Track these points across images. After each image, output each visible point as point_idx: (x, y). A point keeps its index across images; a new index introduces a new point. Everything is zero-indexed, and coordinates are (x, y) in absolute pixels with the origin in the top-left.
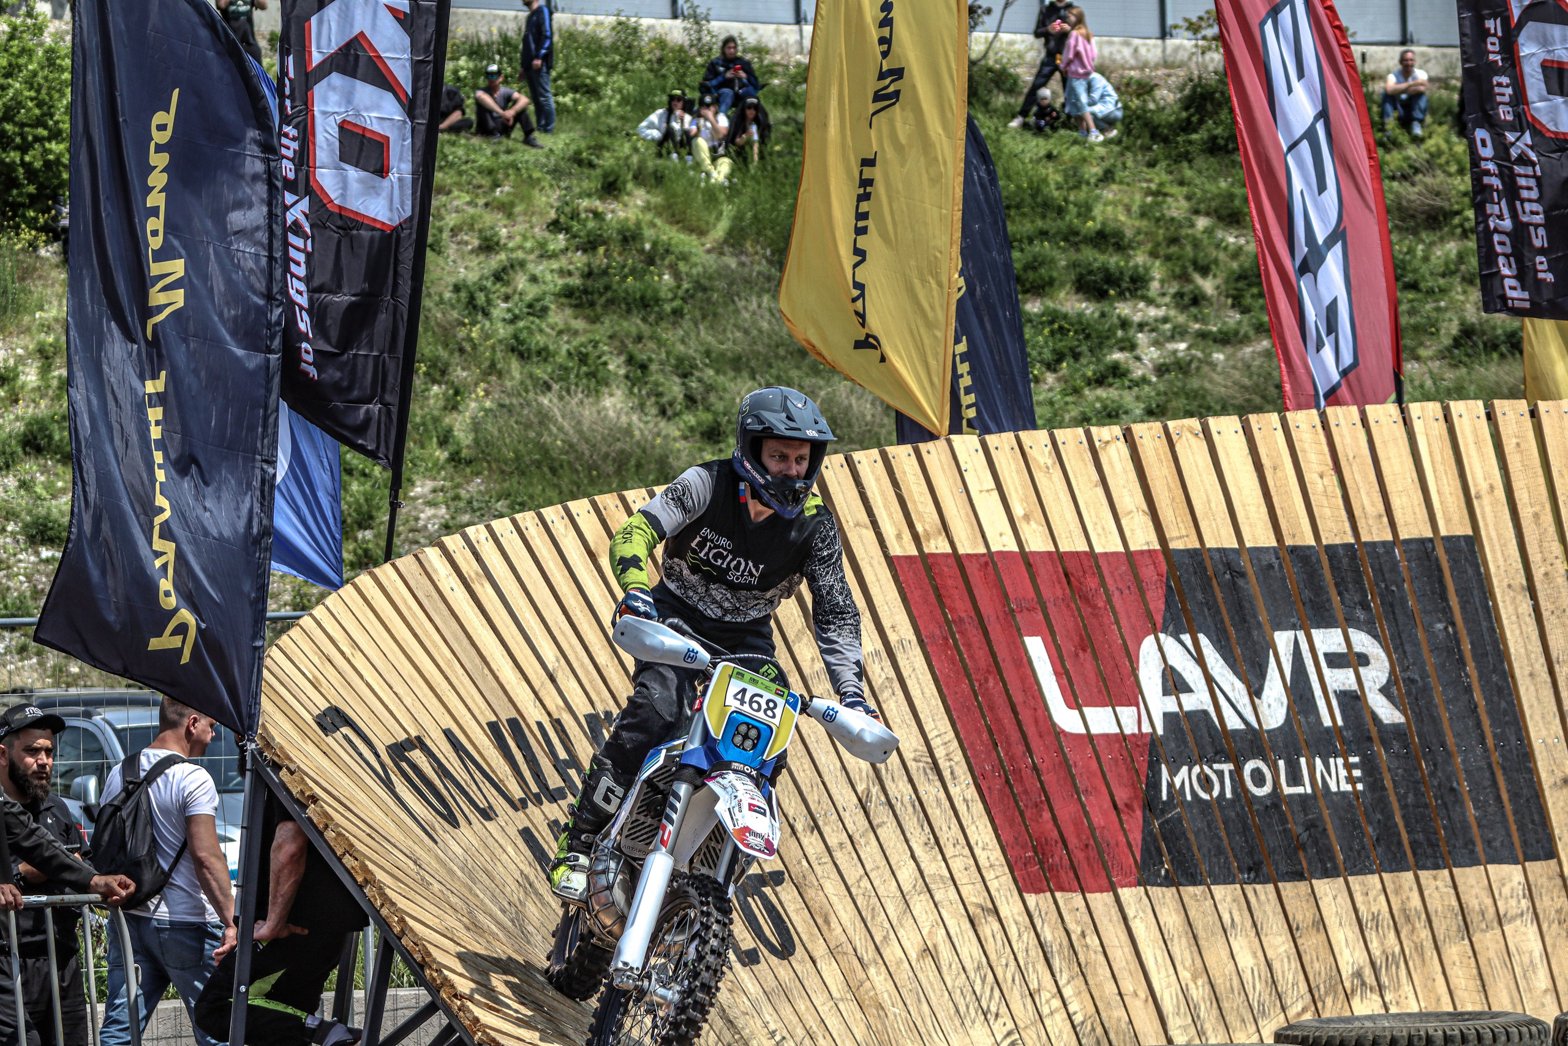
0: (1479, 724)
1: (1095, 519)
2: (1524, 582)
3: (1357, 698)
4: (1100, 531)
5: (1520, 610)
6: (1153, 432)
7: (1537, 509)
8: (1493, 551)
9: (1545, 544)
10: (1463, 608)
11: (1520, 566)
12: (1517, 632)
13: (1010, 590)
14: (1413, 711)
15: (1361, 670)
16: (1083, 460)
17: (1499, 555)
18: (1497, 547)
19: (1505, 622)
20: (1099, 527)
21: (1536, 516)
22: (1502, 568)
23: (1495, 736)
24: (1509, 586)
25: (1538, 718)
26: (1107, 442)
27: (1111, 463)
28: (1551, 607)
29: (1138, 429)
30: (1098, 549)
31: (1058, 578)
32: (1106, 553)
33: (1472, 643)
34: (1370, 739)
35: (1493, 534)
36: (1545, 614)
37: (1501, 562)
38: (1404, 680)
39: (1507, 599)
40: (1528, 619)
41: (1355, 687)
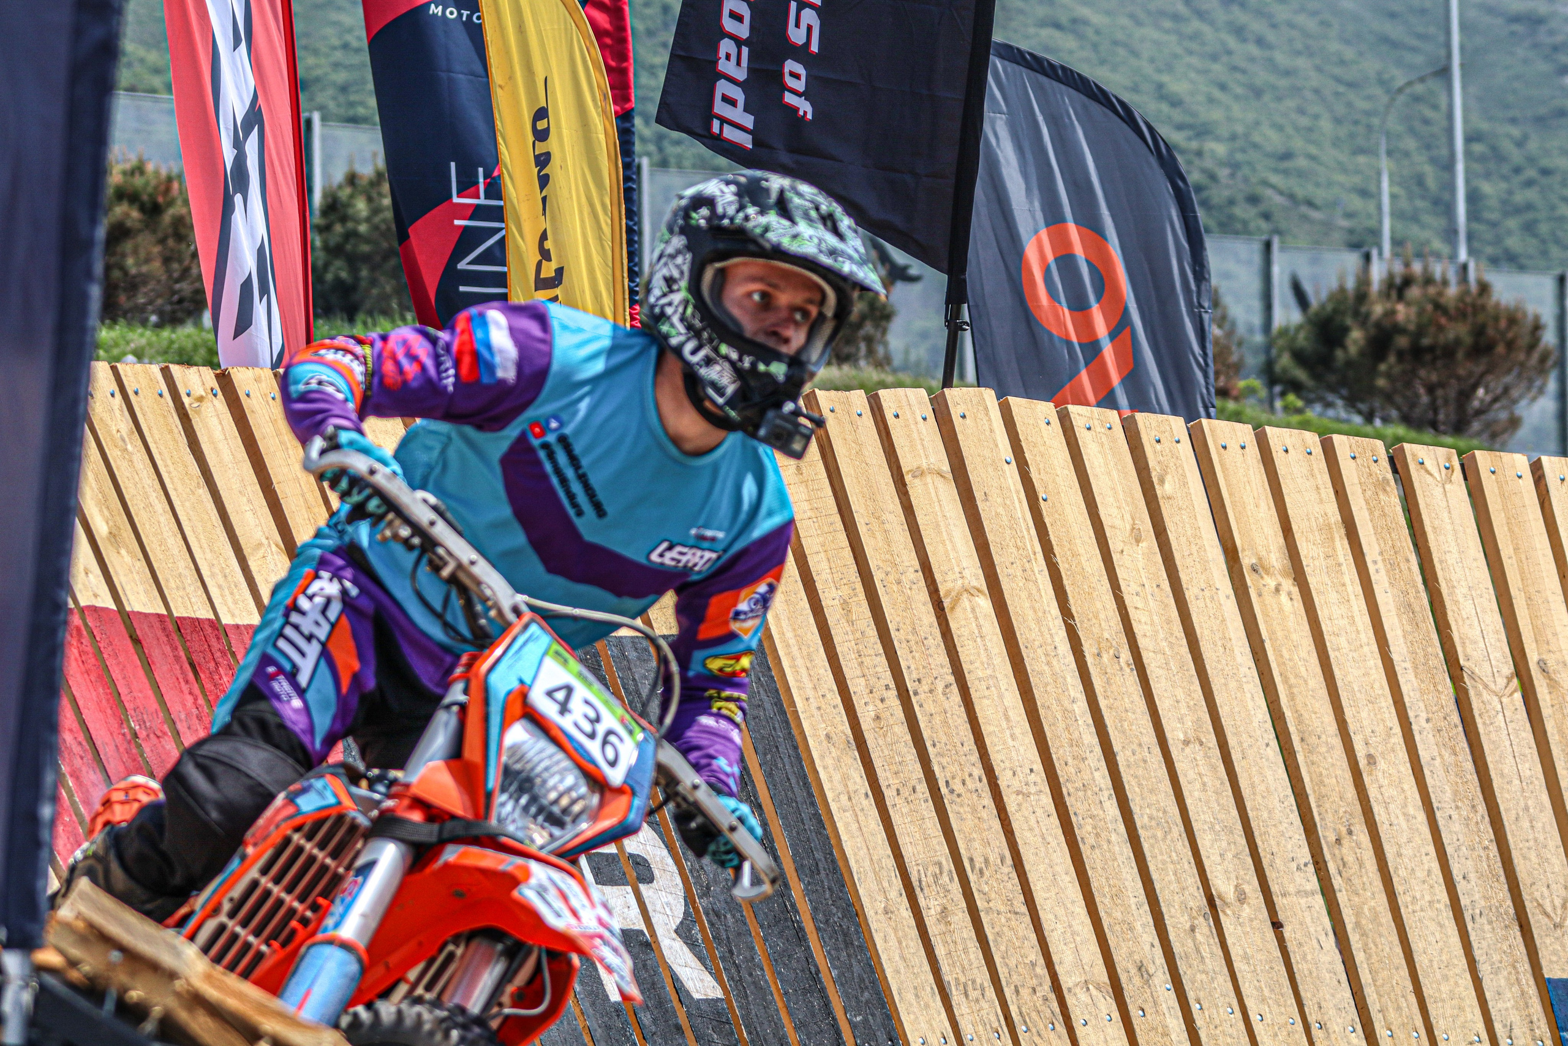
0: (827, 1004)
1: (209, 556)
2: (849, 732)
3: (647, 945)
4: (221, 580)
5: (851, 788)
6: (264, 385)
7: (845, 591)
8: (793, 666)
9: (867, 661)
10: (769, 775)
11: (838, 700)
12: (854, 827)
13: (123, 690)
14: (731, 978)
15: (642, 887)
16: (171, 432)
17: (805, 679)
18: (799, 662)
19: (834, 807)
20: (216, 570)
21: (845, 604)
22: (814, 704)
23: (853, 1026)
24: (828, 736)
25: (910, 996)
26: (200, 399)
27: (212, 442)
28: (895, 782)
29: (242, 377)
30: (226, 619)
31: (183, 672)
32: (237, 627)
33: (793, 846)
34: (679, 1028)
35: (789, 635)
36: (889, 794)
37: (810, 693)
38: (707, 914)
39: (829, 761)
40: (865, 802)
41: (641, 925)
